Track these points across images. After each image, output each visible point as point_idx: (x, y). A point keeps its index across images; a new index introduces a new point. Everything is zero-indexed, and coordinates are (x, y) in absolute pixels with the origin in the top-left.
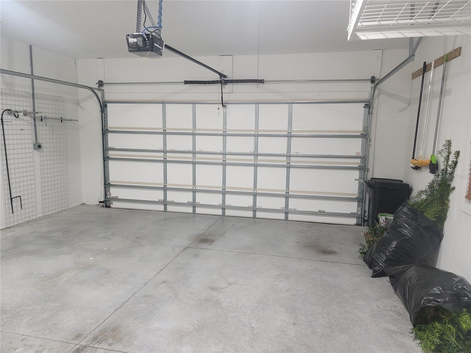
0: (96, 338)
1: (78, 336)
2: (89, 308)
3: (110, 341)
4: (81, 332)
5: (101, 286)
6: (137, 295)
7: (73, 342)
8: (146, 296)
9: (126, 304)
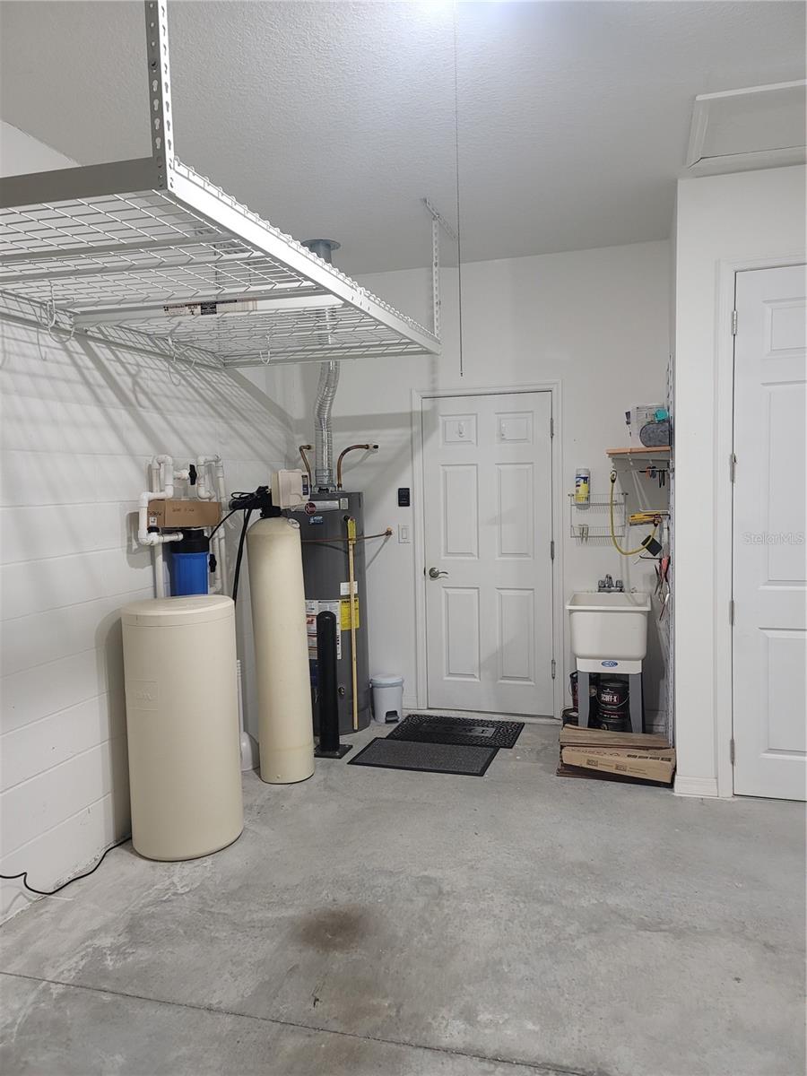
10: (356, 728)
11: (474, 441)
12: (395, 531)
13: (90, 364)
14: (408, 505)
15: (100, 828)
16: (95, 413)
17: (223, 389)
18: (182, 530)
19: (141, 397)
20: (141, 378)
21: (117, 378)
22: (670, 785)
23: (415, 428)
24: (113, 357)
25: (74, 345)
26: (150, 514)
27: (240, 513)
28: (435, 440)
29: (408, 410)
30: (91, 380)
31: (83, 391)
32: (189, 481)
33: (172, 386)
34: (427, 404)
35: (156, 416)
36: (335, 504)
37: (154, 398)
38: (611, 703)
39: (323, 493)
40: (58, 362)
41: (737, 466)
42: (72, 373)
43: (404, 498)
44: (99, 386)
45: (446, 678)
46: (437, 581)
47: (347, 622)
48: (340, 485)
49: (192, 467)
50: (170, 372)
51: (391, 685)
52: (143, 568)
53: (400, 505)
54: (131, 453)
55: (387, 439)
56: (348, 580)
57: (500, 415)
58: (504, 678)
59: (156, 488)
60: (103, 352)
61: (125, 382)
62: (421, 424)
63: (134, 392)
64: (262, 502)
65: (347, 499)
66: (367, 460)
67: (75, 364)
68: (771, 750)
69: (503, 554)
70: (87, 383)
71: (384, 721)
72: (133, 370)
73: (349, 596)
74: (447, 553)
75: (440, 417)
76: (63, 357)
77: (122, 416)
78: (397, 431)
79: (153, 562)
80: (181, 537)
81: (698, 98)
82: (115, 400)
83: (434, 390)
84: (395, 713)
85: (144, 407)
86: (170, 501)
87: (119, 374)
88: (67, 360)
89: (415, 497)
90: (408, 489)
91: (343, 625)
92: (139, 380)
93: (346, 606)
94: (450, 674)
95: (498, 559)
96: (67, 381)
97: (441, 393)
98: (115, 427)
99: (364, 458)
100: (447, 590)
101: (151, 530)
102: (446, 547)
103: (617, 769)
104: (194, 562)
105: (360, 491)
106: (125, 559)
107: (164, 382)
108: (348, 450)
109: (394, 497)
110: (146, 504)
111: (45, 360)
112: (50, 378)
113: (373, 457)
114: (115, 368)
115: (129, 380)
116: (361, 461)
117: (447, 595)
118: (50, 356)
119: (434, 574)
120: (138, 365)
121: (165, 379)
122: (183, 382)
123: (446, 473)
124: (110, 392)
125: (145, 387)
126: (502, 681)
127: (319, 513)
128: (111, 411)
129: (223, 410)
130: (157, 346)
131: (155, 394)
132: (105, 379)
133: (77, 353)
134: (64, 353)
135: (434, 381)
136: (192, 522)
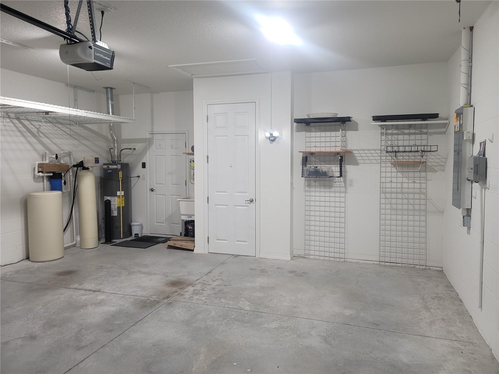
0: (158, 303)
1: (170, 304)
2: (166, 322)
3: (148, 301)
4: (168, 306)
5: (157, 344)
6: (120, 333)
7: (172, 301)
8: (111, 331)
9: (131, 324)
10: (122, 237)
11: (164, 148)
12: (141, 176)
13: (21, 126)
14: (145, 168)
15: (20, 253)
16: (22, 139)
17: (76, 131)
18: (53, 173)
19: (41, 134)
20: (41, 129)
21: (31, 129)
22: (193, 250)
23: (147, 143)
24: (30, 124)
25: (16, 121)
26: (39, 167)
27: (75, 169)
28: (153, 147)
29: (145, 138)
30: (21, 130)
31: (18, 134)
32: (56, 159)
33: (54, 131)
34: (150, 136)
35: (47, 140)
36: (115, 167)
37: (46, 135)
38: (191, 229)
39: (114, 163)
40: (10, 126)
41: (209, 159)
42: (14, 129)
43: (144, 165)
44: (24, 132)
45: (156, 224)
46: (153, 192)
47: (119, 204)
48: (120, 161)
49: (56, 155)
50: (53, 127)
51: (136, 225)
52: (40, 183)
53: (143, 168)
54: (36, 150)
55: (139, 146)
56: (120, 191)
57: (172, 140)
58: (172, 224)
59: (44, 160)
60: (26, 123)
61: (34, 130)
62: (149, 142)
63: (38, 133)
64: (81, 165)
65: (120, 165)
66: (133, 153)
67: (16, 126)
68: (218, 240)
69: (172, 184)
70: (20, 131)
71: (134, 237)
72: (38, 127)
73: (120, 196)
74: (156, 184)
75: (154, 140)
76: (11, 124)
77: (33, 140)
78: (142, 144)
79: (43, 181)
80: (52, 174)
81: (169, 66)
82: (30, 135)
83: (152, 131)
84: (138, 234)
85: (41, 137)
86: (47, 164)
87: (32, 128)
88: (13, 125)
89: (147, 165)
90: (145, 163)
91: (118, 205)
92: (40, 130)
93: (119, 199)
94: (157, 223)
95: (171, 185)
96: (13, 131)
97: (154, 133)
98: (30, 143)
99: (133, 152)
100: (156, 195)
101: (39, 172)
102: (156, 182)
103: (174, 245)
104: (56, 182)
105: (128, 163)
106: (33, 181)
107: (50, 130)
108: (122, 150)
109: (141, 165)
110: (37, 165)
111: (5, 126)
112: (6, 130)
113: (135, 152)
114: (30, 127)
115: (36, 130)
116: (131, 153)
117: (156, 196)
118: (7, 125)
119: (152, 190)
120: (40, 125)
121: (51, 129)
122: (58, 129)
123: (156, 158)
124: (28, 134)
125: (42, 131)
126: (172, 225)
127: (110, 169)
128: (29, 139)
129: (77, 137)
130: (47, 120)
131: (46, 133)
132: (26, 130)
133: (17, 123)
134: (12, 124)
135: (152, 129)
136: (57, 171)
